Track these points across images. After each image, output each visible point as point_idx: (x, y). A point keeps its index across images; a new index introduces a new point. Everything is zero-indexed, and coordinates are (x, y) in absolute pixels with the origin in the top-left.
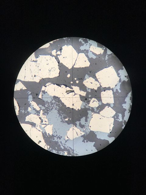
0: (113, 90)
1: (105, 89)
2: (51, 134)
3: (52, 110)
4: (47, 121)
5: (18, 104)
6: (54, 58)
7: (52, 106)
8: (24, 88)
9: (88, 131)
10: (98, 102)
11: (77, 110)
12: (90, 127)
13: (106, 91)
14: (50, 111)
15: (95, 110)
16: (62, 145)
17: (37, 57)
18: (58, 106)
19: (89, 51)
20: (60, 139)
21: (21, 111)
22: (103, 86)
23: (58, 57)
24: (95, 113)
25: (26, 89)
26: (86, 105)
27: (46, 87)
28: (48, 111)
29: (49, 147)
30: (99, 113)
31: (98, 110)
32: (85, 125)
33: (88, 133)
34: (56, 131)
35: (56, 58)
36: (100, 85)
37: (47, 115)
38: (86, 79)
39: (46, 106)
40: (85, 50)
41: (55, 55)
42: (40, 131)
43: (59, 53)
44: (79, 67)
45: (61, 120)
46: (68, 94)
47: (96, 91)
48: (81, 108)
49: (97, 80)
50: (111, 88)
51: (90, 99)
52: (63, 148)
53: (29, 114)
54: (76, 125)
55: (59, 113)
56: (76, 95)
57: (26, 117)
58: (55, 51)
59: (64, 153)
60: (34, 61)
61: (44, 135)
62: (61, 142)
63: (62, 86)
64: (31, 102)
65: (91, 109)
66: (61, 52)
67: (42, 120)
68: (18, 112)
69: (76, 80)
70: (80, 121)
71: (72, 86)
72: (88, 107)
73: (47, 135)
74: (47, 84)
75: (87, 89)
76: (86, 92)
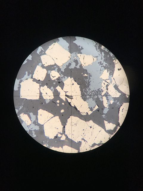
0: (32, 77)
1: (38, 81)
2: (106, 71)
3: (93, 91)
4: (103, 84)
5: (119, 112)
6: (66, 134)
7: (92, 93)
8: (106, 122)
9: (73, 54)
10: (51, 75)
11: (72, 78)
12: (69, 57)
13: (38, 79)
14: (96, 90)
15: (56, 69)
17: (80, 143)
18: (86, 89)
19: (33, 122)
20: (101, 62)
21: (119, 105)
22: (38, 85)
23: (62, 132)
24: (58, 66)
25: (104, 121)
26: (62, 78)
27: (87, 113)
29: (114, 61)
30: (55, 64)
31: (54, 67)
32: (73, 62)
34: (100, 71)
35: (65, 132)
36: (40, 88)
37: (100, 89)
38: (49, 99)
39: (96, 97)
40: (36, 125)
41: (63, 135)
42: (114, 79)
43: (59, 135)
44: (49, 113)
45: (91, 77)
46: (72, 96)
47: (47, 85)
48: (68, 77)
49: (41, 94)
50: (32, 79)
51: (56, 80)
52: (103, 53)
53: (115, 99)
54: (81, 66)
55: (89, 84)
56: (66, 91)
57: (119, 97)
58: (62, 139)
59: (104, 48)
60: (85, 141)
61: (112, 73)
62: (102, 59)
63: (73, 105)
64: (107, 107)
65: (60, 72)
66: (57, 135)
67: (106, 87)
68: (123, 105)
69: (58, 103)
70: (75, 67)
71: (65, 101)
72: (61, 75)
73: (110, 71)
74: (85, 114)
75: (53, 91)
76: (56, 88)
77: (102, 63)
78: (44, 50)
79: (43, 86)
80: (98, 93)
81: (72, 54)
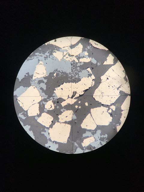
0: (48, 128)
1: (53, 123)
2: (54, 54)
3: (72, 70)
4: (67, 59)
5: (98, 48)
6: (110, 104)
7: (74, 72)
8: (105, 63)
10: (48, 109)
11: (56, 89)
12: (34, 88)
13: (51, 123)
15: (44, 103)
16: (39, 55)
17: (121, 92)
18: (70, 77)
19: (92, 135)
20: (45, 58)
21: (90, 47)
22: (56, 123)
23: (107, 108)
24: (42, 100)
25: (104, 64)
26: (54, 99)
27: (93, 80)
28: (73, 67)
30: (39, 103)
31: (41, 104)
32: (39, 85)
33: (31, 82)
34: (53, 59)
35: (108, 105)
36: (60, 122)
37: (71, 63)
38: (73, 115)
39: (79, 68)
40: (96, 133)
41: (110, 107)
42: (64, 47)
43: (110, 111)
44: (87, 117)
45: (58, 70)
46: (74, 92)
47: (58, 115)
48: (54, 93)
49: (66, 122)
50: (50, 128)
51: (55, 105)
52: (36, 54)
53: (84, 50)
54: (45, 78)
55: (65, 73)
56: (67, 97)
57: (83, 46)
58: (114, 110)
60: (120, 87)
61: (58, 49)
62: (42, 56)
63: (83, 93)
64: (91, 59)
65: (48, 100)
66: (109, 113)
67: (70, 56)
68: (91, 43)
69: (78, 107)
70: (45, 84)
71: (77, 100)
72: (50, 99)
73: (56, 50)
74: (94, 83)
75: (65, 110)
76: (63, 106)
77: (46, 56)
78: (23, 112)
79: (59, 119)
80: (75, 66)
81: (32, 85)
